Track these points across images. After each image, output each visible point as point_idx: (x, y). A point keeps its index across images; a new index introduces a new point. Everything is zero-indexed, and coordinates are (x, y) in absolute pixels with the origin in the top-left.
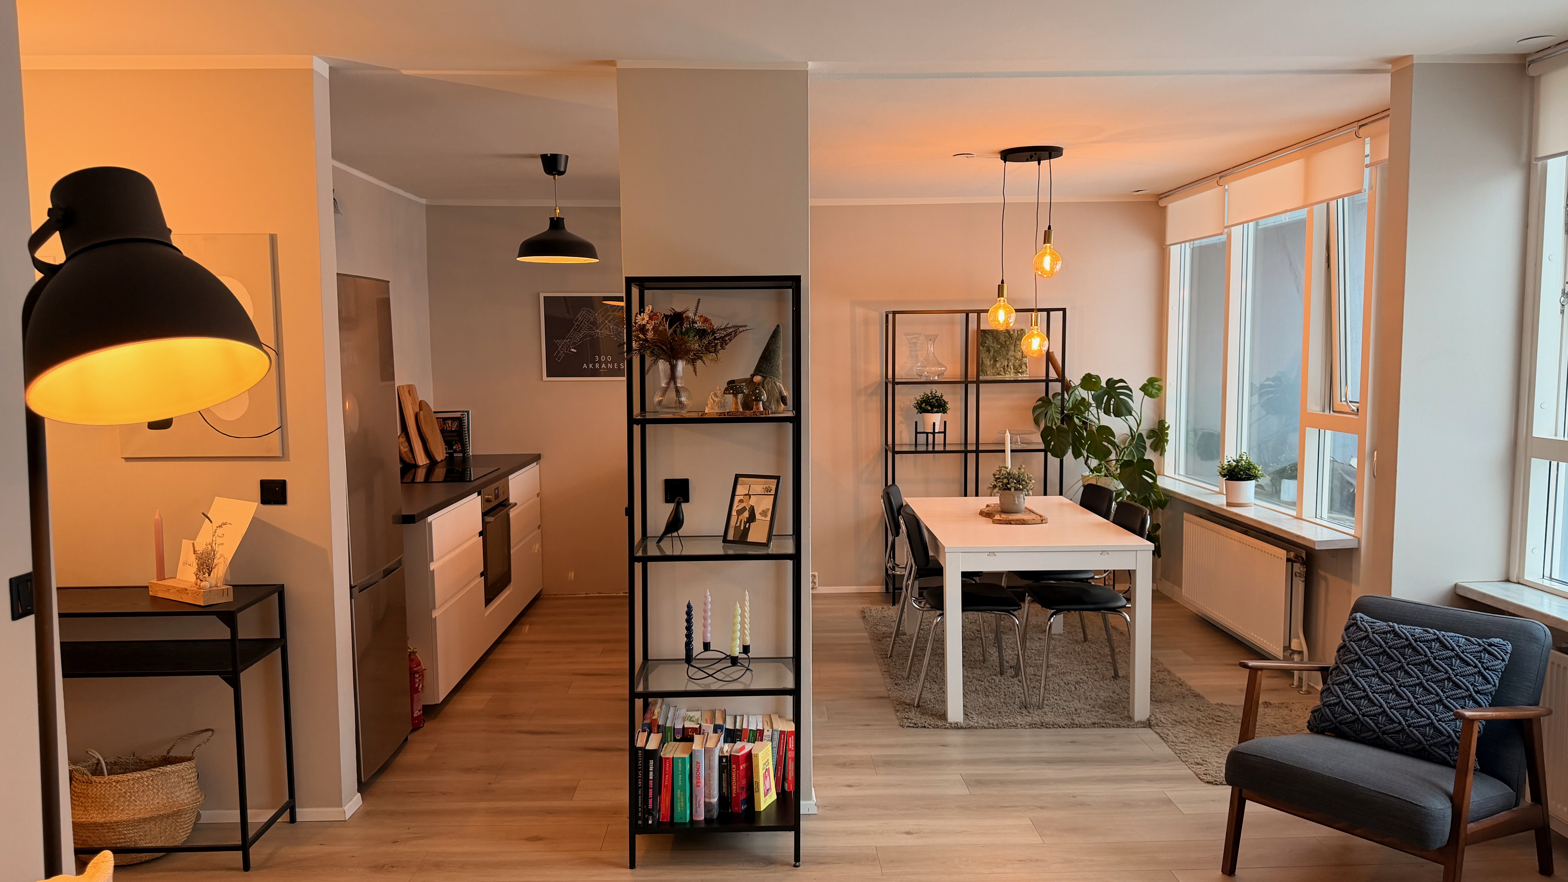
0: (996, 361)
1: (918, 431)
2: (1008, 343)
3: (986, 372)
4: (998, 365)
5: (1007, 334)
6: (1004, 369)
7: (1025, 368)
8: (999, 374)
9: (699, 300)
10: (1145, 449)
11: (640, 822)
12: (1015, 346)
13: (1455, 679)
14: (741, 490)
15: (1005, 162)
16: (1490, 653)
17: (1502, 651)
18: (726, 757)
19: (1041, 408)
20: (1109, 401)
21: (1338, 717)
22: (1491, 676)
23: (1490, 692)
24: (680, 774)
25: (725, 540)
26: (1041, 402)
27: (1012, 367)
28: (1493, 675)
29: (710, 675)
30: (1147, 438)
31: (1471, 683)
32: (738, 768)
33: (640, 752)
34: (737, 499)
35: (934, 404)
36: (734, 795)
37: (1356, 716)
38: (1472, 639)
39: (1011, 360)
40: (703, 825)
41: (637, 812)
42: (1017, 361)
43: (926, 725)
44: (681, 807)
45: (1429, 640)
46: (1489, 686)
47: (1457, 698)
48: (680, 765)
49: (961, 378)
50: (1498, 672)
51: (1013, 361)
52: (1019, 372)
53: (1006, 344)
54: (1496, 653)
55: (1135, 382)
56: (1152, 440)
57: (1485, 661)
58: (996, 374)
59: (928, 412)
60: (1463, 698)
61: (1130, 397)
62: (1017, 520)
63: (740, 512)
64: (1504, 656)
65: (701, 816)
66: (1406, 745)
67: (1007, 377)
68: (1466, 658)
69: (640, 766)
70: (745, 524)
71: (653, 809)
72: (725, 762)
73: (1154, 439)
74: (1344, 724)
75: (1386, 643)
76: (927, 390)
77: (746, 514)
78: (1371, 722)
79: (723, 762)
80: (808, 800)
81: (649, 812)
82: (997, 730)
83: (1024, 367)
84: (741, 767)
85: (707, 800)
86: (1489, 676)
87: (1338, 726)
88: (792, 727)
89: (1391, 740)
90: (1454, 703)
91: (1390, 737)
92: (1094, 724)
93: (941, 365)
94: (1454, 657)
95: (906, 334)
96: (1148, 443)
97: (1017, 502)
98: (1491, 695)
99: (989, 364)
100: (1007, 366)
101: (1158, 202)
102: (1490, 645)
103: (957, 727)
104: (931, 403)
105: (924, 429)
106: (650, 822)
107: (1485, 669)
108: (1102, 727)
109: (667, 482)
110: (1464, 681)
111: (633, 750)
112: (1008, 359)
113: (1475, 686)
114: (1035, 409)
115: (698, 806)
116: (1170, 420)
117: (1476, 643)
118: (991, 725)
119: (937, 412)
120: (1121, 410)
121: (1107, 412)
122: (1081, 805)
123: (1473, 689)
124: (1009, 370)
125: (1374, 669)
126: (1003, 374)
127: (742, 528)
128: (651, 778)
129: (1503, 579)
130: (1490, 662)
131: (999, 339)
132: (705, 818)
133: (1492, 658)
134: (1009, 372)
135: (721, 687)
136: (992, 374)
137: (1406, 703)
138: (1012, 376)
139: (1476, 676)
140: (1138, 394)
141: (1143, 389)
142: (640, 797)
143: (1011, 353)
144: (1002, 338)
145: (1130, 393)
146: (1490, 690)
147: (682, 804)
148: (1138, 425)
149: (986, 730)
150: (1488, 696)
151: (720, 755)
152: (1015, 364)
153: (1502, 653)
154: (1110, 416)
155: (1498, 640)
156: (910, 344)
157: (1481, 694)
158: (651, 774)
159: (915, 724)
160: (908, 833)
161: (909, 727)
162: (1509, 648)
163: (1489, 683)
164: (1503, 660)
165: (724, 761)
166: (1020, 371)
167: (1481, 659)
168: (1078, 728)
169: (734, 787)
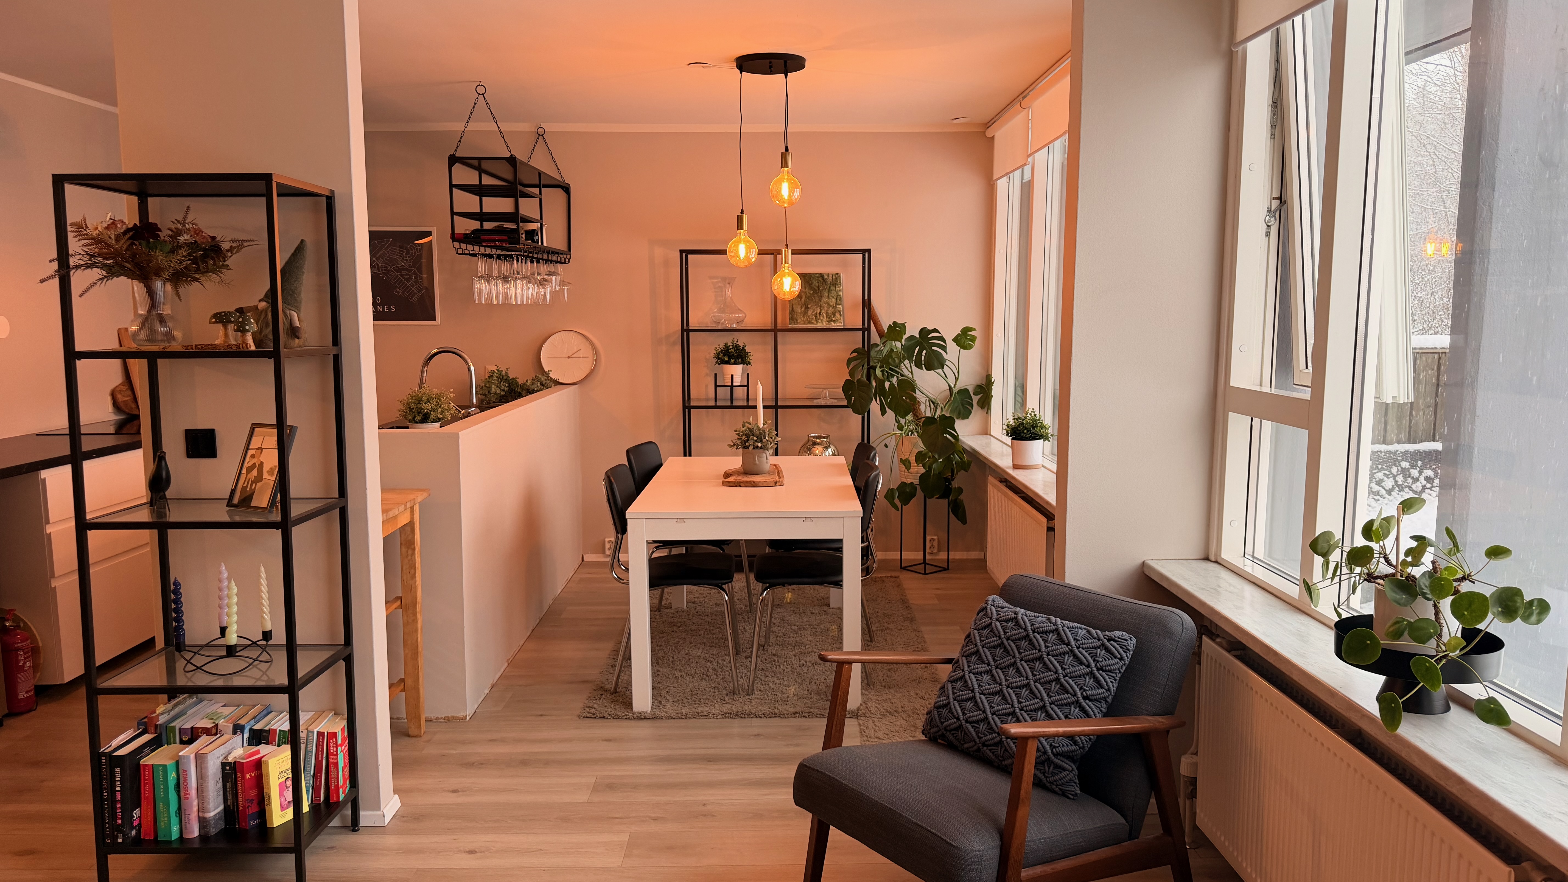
0: (807, 308)
1: (718, 384)
2: (821, 288)
3: (797, 320)
4: (810, 313)
5: (820, 279)
6: (816, 317)
7: (839, 316)
8: (810, 322)
9: (188, 207)
10: (972, 406)
11: (108, 840)
12: (829, 291)
13: (1063, 680)
14: (255, 443)
15: (741, 73)
16: (1107, 650)
17: (1121, 648)
18: (230, 763)
19: (857, 359)
20: (920, 352)
21: (944, 722)
22: (1104, 678)
23: (1105, 698)
24: (162, 784)
25: (230, 504)
26: (855, 354)
27: (824, 315)
28: (1107, 677)
29: (198, 668)
30: (974, 394)
31: (1079, 687)
32: (243, 777)
33: (103, 758)
34: (250, 453)
35: (733, 355)
36: (241, 808)
37: (959, 722)
38: (1093, 631)
39: (824, 307)
40: (196, 845)
41: (104, 829)
42: (831, 308)
43: (606, 714)
44: (165, 823)
45: (1047, 631)
46: (1101, 691)
47: (1062, 705)
48: (161, 773)
49: (771, 326)
50: (1116, 673)
51: (826, 309)
52: (832, 321)
53: (819, 289)
54: (1114, 649)
55: (949, 333)
56: (979, 397)
57: (1100, 660)
58: (807, 322)
59: (728, 363)
60: (1069, 704)
61: (944, 348)
62: (747, 482)
63: (250, 470)
64: (1123, 653)
65: (193, 832)
66: (1004, 760)
67: (819, 325)
68: (1080, 655)
69: (104, 775)
70: (252, 485)
71: (122, 825)
72: (230, 770)
73: (982, 395)
74: (950, 731)
75: (1005, 633)
76: (727, 339)
77: (255, 473)
78: (972, 730)
79: (226, 770)
80: (377, 811)
81: (119, 829)
82: (685, 720)
83: (837, 315)
84: (248, 776)
85: (201, 815)
86: (1101, 678)
87: (945, 732)
88: (339, 726)
89: (991, 754)
90: (1058, 711)
91: (990, 750)
92: (795, 713)
93: (740, 311)
94: (1068, 653)
95: (711, 278)
96: (975, 399)
97: (757, 462)
98: (1106, 701)
99: (800, 311)
100: (820, 314)
101: (985, 132)
102: (1110, 639)
103: (641, 717)
104: (730, 353)
105: (724, 382)
106: (120, 840)
107: (1098, 670)
108: (804, 717)
109: (188, 432)
110: (1073, 683)
111: (96, 756)
112: (821, 306)
113: (1085, 690)
114: (849, 361)
115: (187, 821)
116: (996, 376)
117: (1096, 636)
118: (679, 715)
119: (735, 363)
120: (934, 362)
121: (919, 366)
122: (704, 815)
123: (1082, 694)
124: (822, 318)
125: (989, 664)
126: (815, 322)
127: (248, 489)
128: (118, 788)
129: (1202, 557)
130: (1105, 660)
131: (812, 283)
132: (200, 835)
133: (1108, 655)
134: (822, 320)
135: (211, 682)
136: (803, 322)
137: (1010, 708)
138: (825, 325)
139: (1087, 678)
140: (951, 346)
141: (956, 340)
142: (106, 810)
143: (825, 300)
144: (815, 283)
145: (944, 344)
146: (1103, 695)
147: (166, 819)
148: (957, 379)
149: (672, 720)
150: (1100, 702)
151: (224, 761)
152: (829, 312)
153: (1121, 650)
154: (922, 369)
155: (1120, 633)
156: (715, 288)
157: (1090, 700)
158: (118, 783)
159: (594, 714)
160: (471, 852)
161: (587, 717)
162: (1132, 643)
163: (1102, 687)
164: (1121, 659)
165: (228, 768)
166: (834, 319)
167: (1096, 656)
168: (777, 718)
169: (240, 799)
